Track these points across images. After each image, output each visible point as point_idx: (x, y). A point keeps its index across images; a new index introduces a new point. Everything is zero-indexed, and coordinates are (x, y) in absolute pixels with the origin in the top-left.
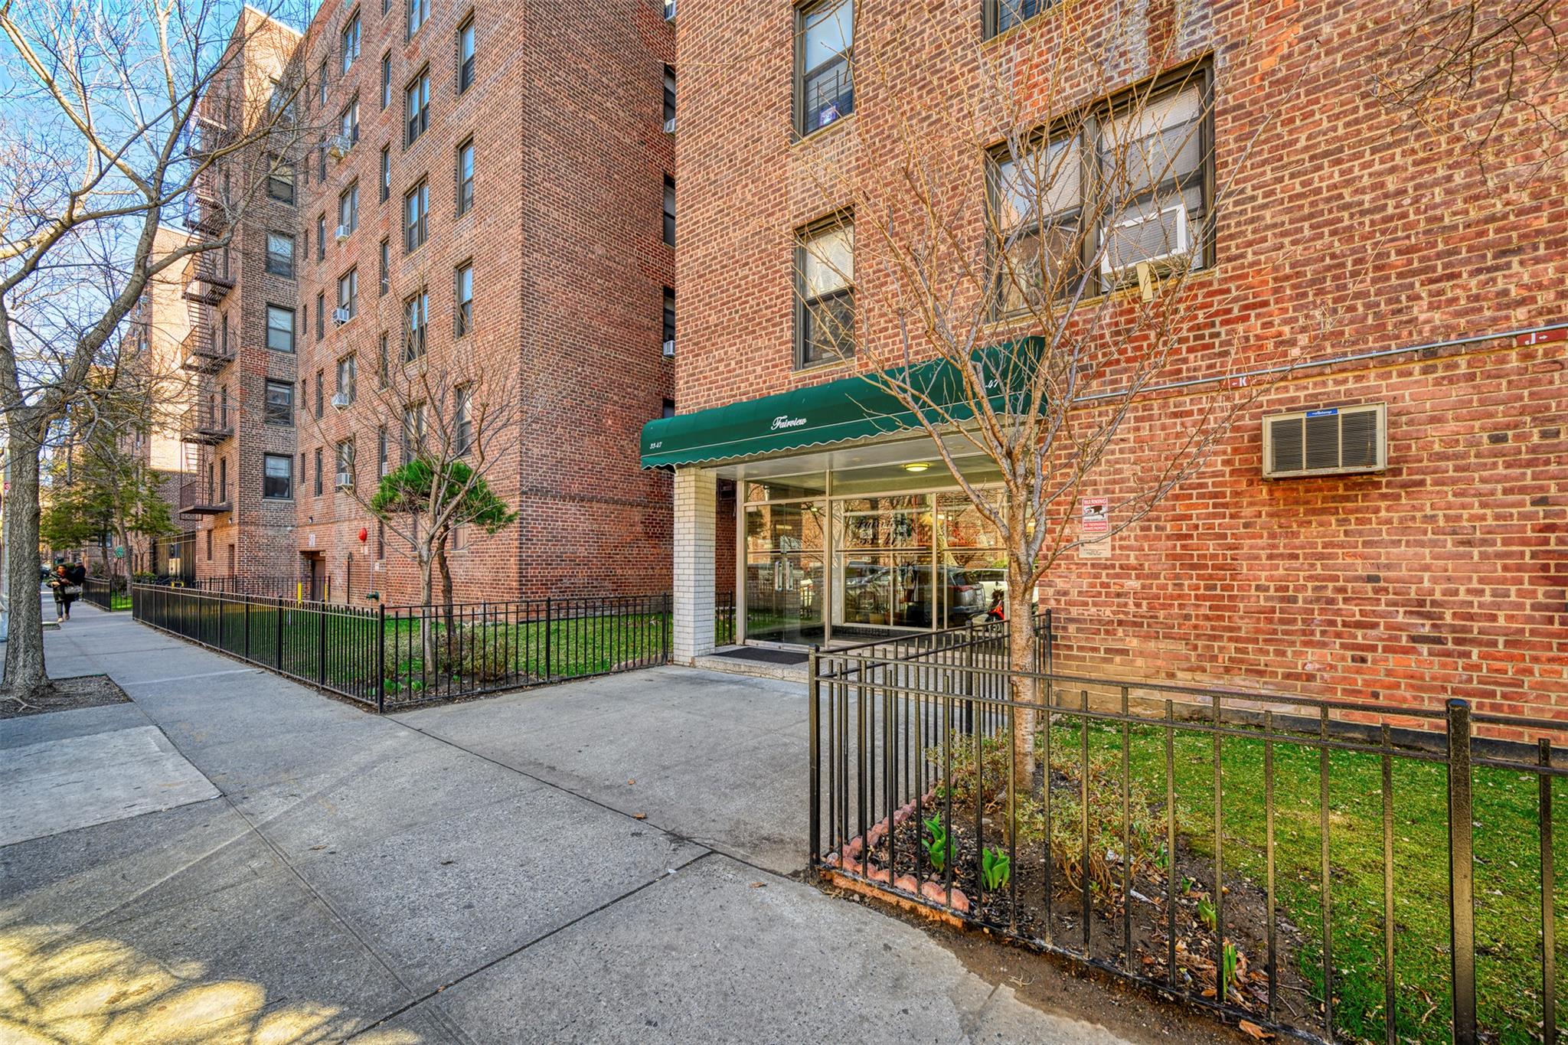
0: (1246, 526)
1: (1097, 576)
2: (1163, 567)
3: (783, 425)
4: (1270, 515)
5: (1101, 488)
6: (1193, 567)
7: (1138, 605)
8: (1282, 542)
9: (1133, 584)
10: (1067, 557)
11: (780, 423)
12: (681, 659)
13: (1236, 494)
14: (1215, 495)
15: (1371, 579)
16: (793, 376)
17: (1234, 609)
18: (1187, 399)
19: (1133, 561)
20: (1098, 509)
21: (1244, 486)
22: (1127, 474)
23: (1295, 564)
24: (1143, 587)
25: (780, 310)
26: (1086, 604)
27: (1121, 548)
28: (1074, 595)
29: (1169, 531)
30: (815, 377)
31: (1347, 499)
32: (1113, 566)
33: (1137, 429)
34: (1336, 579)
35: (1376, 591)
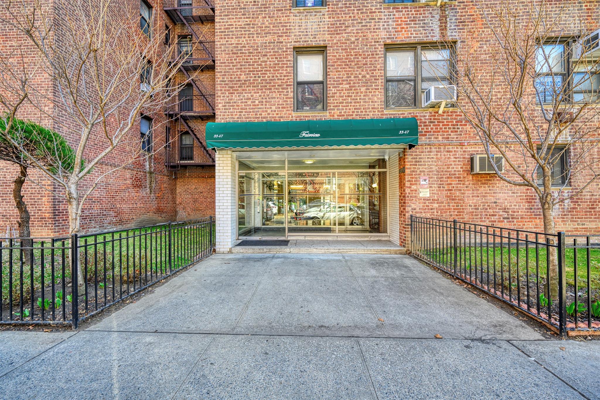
0: (467, 187)
1: (425, 203)
2: (444, 200)
3: (307, 136)
4: (473, 184)
5: (426, 173)
6: (453, 200)
7: (437, 212)
8: (475, 192)
9: (436, 205)
10: (416, 197)
11: (304, 134)
12: (222, 250)
13: (464, 177)
14: (459, 178)
15: (495, 202)
16: (294, 114)
17: (463, 212)
18: (451, 147)
19: (436, 198)
20: (425, 180)
21: (466, 175)
22: (434, 169)
23: (479, 198)
24: (439, 206)
25: (287, 82)
26: (421, 212)
27: (432, 193)
28: (418, 210)
29: (446, 188)
30: (306, 117)
31: (490, 180)
32: (430, 200)
33: (437, 155)
34: (487, 203)
35: (496, 206)
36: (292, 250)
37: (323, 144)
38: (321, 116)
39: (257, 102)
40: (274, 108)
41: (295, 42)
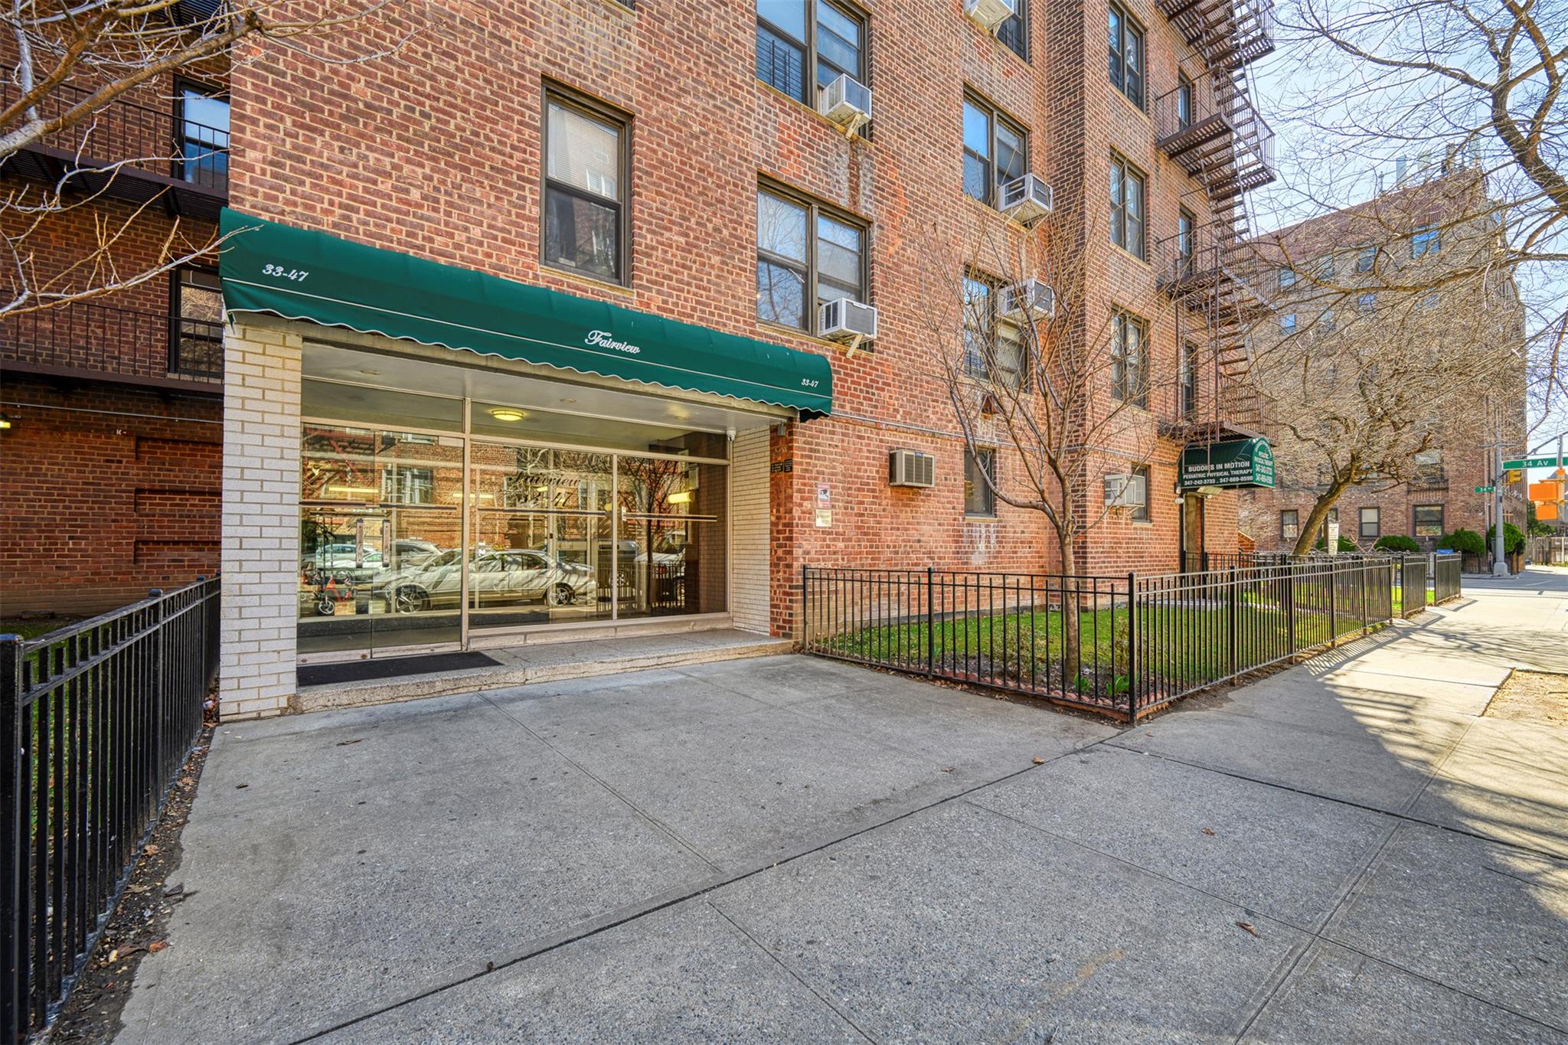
0: (884, 510)
1: (824, 540)
2: (851, 533)
3: (605, 344)
4: (892, 505)
5: (826, 477)
6: (866, 534)
7: (843, 559)
8: (895, 520)
9: (841, 545)
10: (810, 526)
11: (598, 338)
12: (250, 708)
13: (881, 491)
14: (874, 491)
15: (919, 541)
16: (541, 270)
17: (879, 559)
18: (863, 428)
19: (841, 530)
20: (825, 491)
21: (882, 487)
22: (838, 470)
23: (899, 533)
24: (846, 547)
25: (519, 168)
26: (819, 560)
27: (837, 520)
28: (813, 555)
29: (856, 511)
30: (577, 288)
31: (913, 500)
32: (831, 533)
33: (843, 441)
34: (909, 541)
35: (921, 547)
36: (530, 674)
37: (647, 376)
38: (616, 298)
39: (415, 195)
40: (476, 232)
41: (548, 61)
